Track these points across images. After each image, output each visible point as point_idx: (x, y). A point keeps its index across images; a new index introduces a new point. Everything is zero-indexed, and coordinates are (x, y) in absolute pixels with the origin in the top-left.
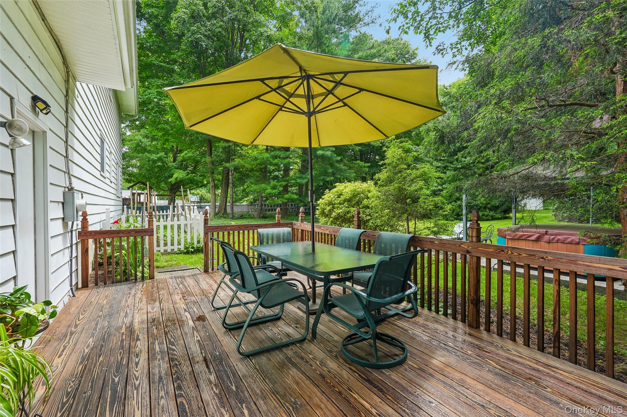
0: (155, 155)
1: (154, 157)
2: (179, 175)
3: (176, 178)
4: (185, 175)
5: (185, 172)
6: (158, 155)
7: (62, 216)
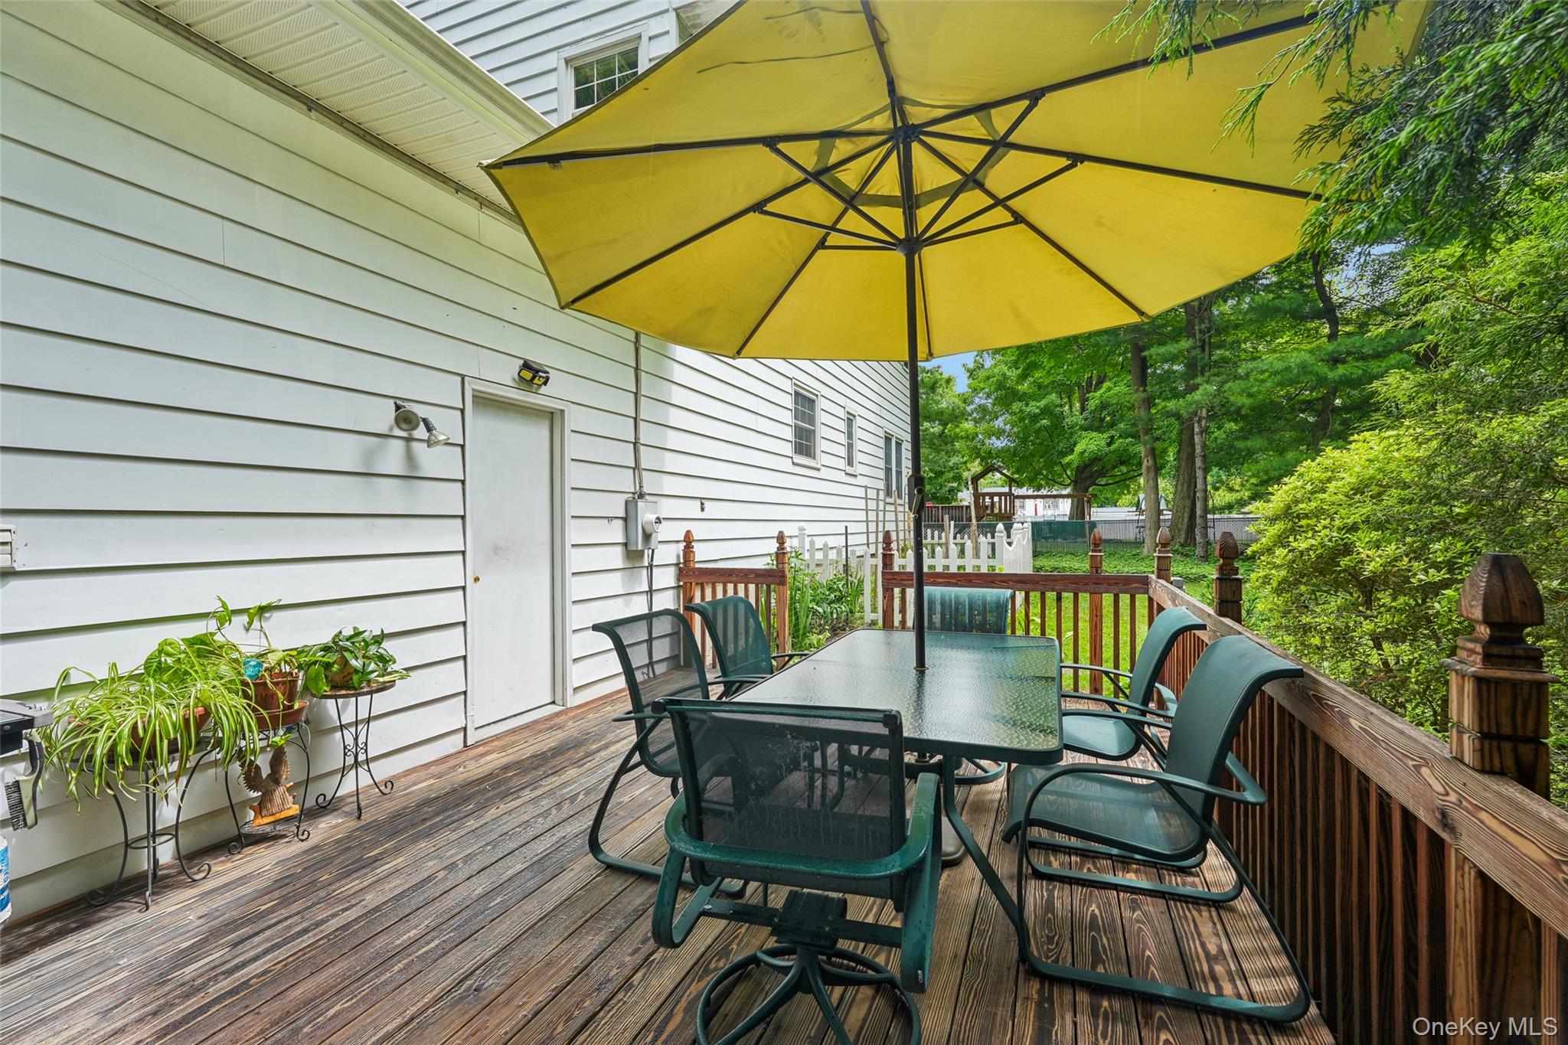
0: (1034, 403)
1: (1034, 407)
2: (1089, 444)
3: (1082, 453)
4: (1103, 443)
5: (1105, 436)
6: (1043, 403)
7: (621, 540)
